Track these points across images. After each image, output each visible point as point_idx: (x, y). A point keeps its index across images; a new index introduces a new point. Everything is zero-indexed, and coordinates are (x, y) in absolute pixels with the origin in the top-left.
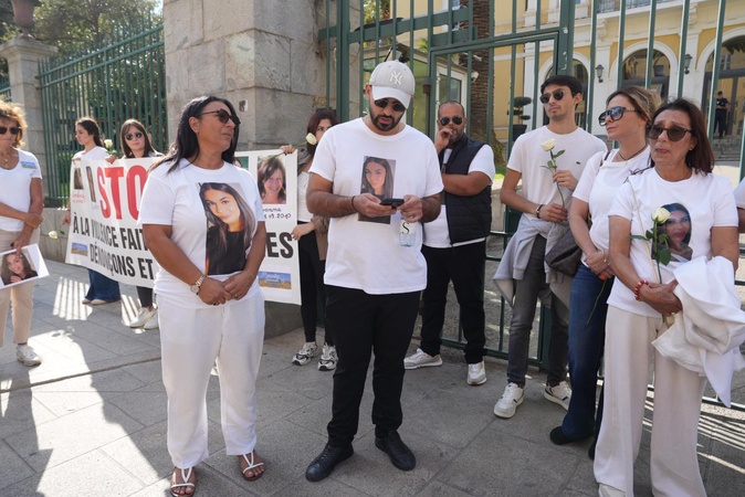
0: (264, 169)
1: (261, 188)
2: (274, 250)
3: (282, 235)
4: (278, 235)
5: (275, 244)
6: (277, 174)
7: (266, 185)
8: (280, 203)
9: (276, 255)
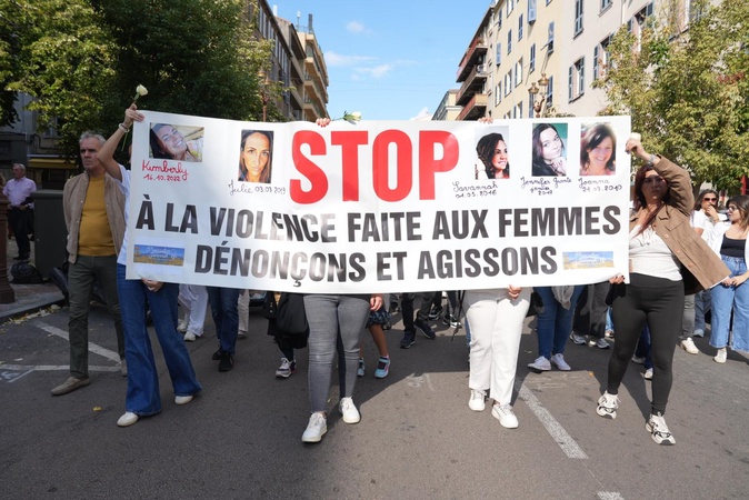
0: (589, 137)
1: (585, 159)
2: (594, 226)
3: (608, 209)
4: (602, 210)
5: (596, 220)
6: (606, 143)
7: (592, 155)
8: (608, 174)
9: (597, 232)
